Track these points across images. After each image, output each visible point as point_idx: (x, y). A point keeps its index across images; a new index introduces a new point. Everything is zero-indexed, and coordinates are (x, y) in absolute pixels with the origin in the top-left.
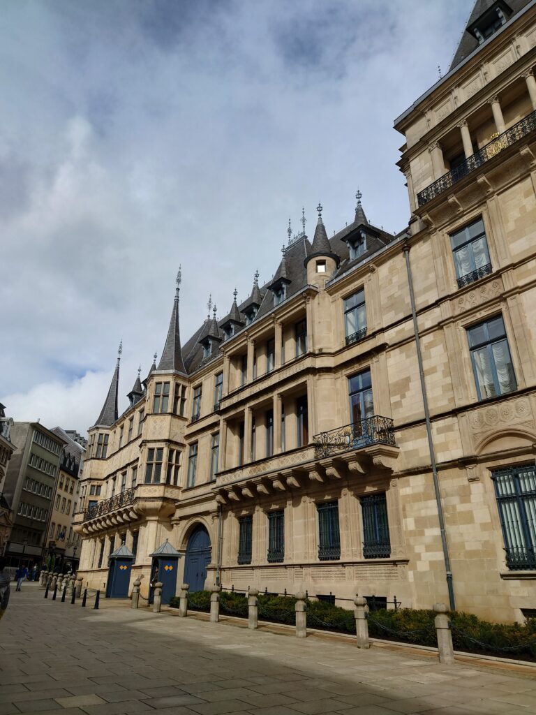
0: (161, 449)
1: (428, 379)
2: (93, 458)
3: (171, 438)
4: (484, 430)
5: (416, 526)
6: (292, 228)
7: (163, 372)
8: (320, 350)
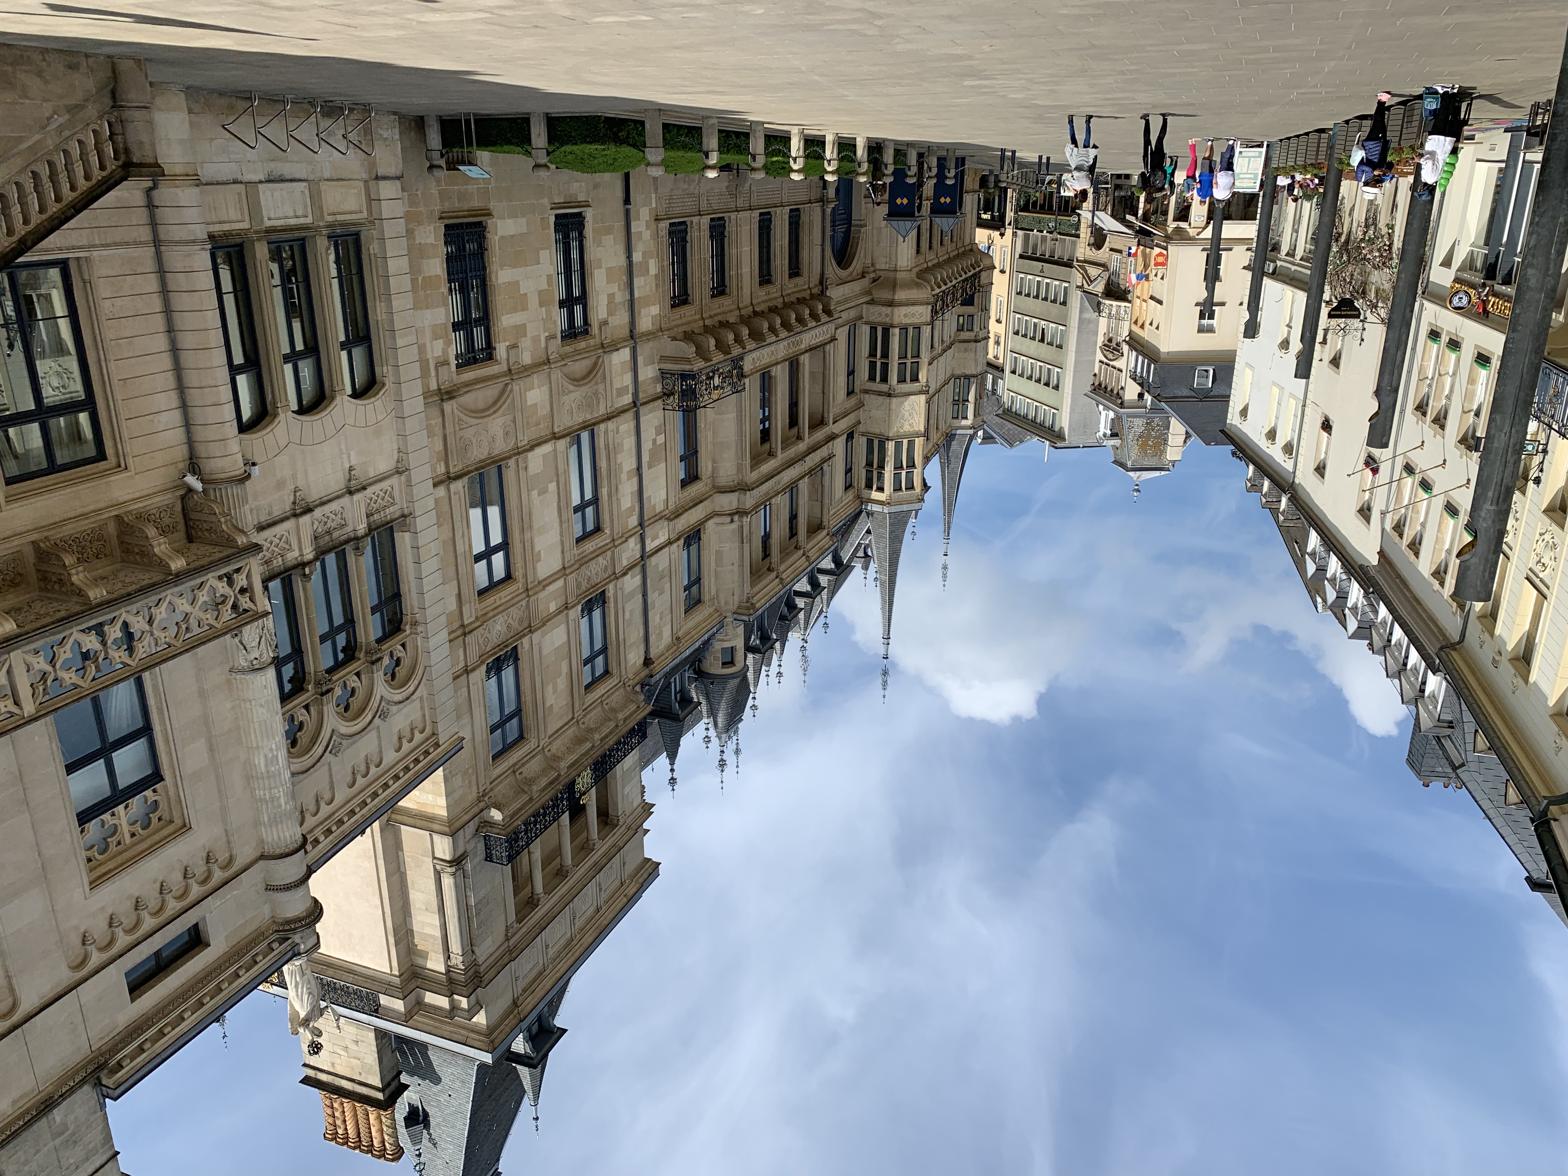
0: (902, 380)
1: (634, 466)
2: (974, 376)
3: (888, 400)
4: (596, 387)
5: (647, 263)
6: (735, 757)
7: (905, 508)
8: (732, 521)
